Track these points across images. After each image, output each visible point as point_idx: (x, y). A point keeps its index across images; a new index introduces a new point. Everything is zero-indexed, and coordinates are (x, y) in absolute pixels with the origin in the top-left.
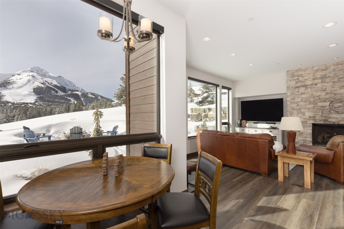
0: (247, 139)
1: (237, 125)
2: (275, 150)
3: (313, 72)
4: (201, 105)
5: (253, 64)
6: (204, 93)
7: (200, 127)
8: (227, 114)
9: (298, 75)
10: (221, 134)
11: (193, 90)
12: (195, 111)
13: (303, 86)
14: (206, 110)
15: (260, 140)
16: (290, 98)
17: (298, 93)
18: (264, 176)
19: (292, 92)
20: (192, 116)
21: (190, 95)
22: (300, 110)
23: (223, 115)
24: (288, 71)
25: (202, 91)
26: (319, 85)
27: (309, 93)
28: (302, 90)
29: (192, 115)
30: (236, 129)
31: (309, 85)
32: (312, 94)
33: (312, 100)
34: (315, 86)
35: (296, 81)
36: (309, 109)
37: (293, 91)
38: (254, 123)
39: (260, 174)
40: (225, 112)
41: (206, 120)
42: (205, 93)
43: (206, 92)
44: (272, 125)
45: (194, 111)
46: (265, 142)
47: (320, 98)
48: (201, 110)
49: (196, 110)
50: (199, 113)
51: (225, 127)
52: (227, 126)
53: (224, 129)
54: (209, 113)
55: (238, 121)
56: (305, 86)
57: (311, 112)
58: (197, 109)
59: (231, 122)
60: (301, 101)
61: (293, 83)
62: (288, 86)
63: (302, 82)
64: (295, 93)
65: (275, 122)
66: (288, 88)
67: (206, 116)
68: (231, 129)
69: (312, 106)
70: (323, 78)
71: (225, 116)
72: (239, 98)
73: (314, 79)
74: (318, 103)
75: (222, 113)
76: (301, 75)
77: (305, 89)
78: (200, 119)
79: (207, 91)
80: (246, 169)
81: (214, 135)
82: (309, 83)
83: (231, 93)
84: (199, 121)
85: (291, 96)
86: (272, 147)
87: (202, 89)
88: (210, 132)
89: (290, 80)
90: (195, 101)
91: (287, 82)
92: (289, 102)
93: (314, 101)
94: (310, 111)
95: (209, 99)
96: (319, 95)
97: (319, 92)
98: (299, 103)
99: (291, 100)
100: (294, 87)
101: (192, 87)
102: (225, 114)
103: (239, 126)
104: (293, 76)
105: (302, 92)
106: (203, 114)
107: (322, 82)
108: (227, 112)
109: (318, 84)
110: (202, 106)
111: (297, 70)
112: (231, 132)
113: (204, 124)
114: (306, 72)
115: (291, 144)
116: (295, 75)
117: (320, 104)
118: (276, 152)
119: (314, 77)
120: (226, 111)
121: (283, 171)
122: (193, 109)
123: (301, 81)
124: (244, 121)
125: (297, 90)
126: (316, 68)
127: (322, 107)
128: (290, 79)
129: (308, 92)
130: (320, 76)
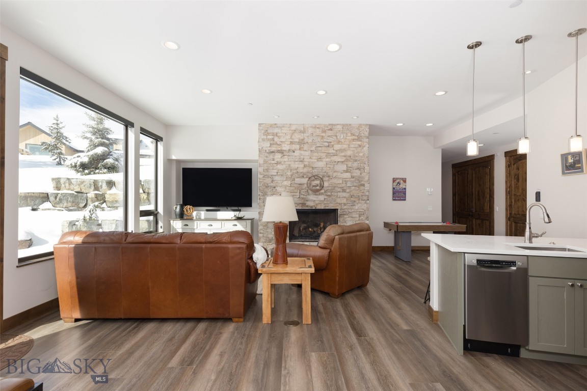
0: (204, 246)
1: (174, 216)
2: (256, 263)
3: (291, 132)
4: (86, 171)
5: (211, 92)
6: (95, 146)
7: (80, 224)
8: (153, 195)
9: (273, 133)
10: (137, 240)
11: (66, 138)
12: (67, 185)
13: (279, 151)
14: (100, 184)
15: (230, 246)
16: (262, 168)
17: (273, 162)
18: (237, 322)
19: (266, 159)
20: (56, 198)
21: (57, 148)
22: (275, 188)
23: (144, 196)
24: (260, 125)
25: (91, 141)
26: (297, 153)
27: (287, 163)
28: (278, 156)
29: (57, 194)
30: (172, 223)
31: (285, 151)
32: (289, 165)
33: (289, 173)
34: (292, 154)
35: (271, 142)
36: (286, 187)
37: (267, 157)
38: (207, 210)
39: (228, 320)
40: (146, 191)
41: (97, 207)
42: (98, 146)
43: (102, 144)
44: (237, 213)
45: (63, 185)
46: (239, 248)
47: (298, 172)
48: (87, 183)
49: (70, 183)
50: (78, 190)
51: (148, 221)
52: (151, 218)
53: (144, 224)
54: (109, 192)
55: (176, 208)
56: (281, 152)
57: (288, 192)
58: (72, 181)
59: (161, 210)
60: (276, 174)
61: (266, 145)
62: (261, 148)
63: (278, 145)
64: (270, 162)
65: (240, 208)
66: (260, 151)
67: (101, 198)
68: (160, 224)
69: (289, 182)
70: (301, 142)
71: (148, 199)
72: (179, 162)
73: (292, 143)
74: (296, 179)
75: (141, 191)
76: (276, 135)
77: (282, 157)
78: (82, 205)
79: (104, 142)
80: (200, 316)
81: (116, 245)
82: (286, 147)
83: (162, 148)
84: (79, 209)
85: (265, 165)
86: (251, 258)
87: (89, 135)
88: (102, 239)
89: (263, 140)
90: (68, 163)
91: (259, 142)
92: (261, 174)
93: (292, 175)
94: (287, 190)
95: (110, 161)
96: (297, 166)
97: (296, 163)
98: (274, 177)
99: (264, 172)
100: (267, 151)
101: (62, 131)
102: (148, 194)
103: (178, 217)
104: (266, 133)
105: (278, 160)
106: (92, 194)
107: (300, 149)
108: (152, 191)
109: (296, 151)
110: (89, 174)
111: (272, 125)
112: (160, 230)
113: (91, 217)
114: (283, 131)
115: (281, 246)
116: (269, 131)
117: (298, 181)
118: (259, 266)
119: (291, 140)
120: (149, 189)
121: (270, 302)
122: (62, 181)
123: (276, 144)
124: (189, 206)
125: (271, 156)
126: (293, 128)
127: (300, 184)
128: (263, 137)
129: (285, 161)
130: (297, 140)
